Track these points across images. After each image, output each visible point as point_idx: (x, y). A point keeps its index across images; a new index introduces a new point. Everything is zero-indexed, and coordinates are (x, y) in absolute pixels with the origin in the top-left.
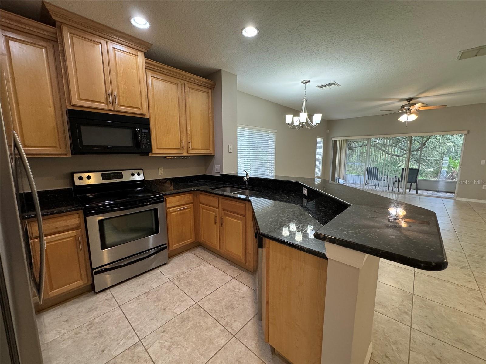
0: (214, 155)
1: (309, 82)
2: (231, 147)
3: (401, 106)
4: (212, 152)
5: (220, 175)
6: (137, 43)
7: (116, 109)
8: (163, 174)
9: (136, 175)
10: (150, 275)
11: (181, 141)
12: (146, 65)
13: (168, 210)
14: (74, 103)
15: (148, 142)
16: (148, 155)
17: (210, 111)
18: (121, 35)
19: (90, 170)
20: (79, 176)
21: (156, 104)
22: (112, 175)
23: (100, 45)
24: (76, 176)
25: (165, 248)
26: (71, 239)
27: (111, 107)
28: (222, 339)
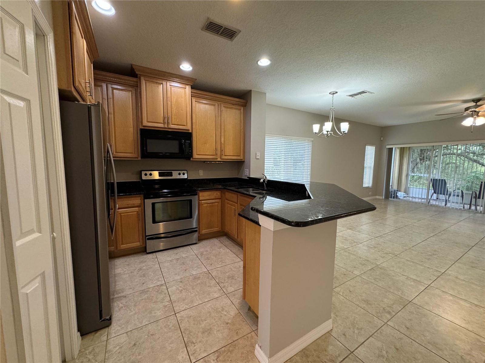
0: (244, 161)
1: (337, 93)
2: (258, 154)
3: (465, 109)
4: (242, 158)
5: (248, 178)
6: (185, 80)
7: (169, 127)
8: (202, 175)
9: (182, 174)
10: (183, 249)
11: (216, 149)
12: (192, 94)
13: (200, 202)
14: (144, 124)
15: (189, 150)
16: (190, 160)
17: (241, 124)
18: (176, 76)
19: (152, 170)
20: (145, 173)
21: (197, 121)
22: (166, 174)
23: (162, 85)
24: (143, 173)
25: (196, 231)
26: (135, 213)
27: (166, 126)
28: (217, 294)
